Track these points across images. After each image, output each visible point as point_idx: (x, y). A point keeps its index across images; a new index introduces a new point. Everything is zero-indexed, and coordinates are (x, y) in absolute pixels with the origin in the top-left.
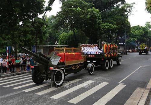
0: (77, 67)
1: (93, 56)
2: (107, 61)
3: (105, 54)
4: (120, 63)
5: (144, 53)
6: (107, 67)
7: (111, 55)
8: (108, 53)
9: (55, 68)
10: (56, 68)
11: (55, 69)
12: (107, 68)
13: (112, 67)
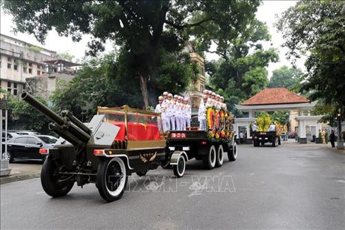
0: (152, 156)
1: (184, 135)
2: (213, 148)
3: (211, 130)
4: (235, 157)
5: (269, 143)
6: (212, 162)
7: (220, 135)
8: (217, 130)
9: (107, 152)
10: (110, 152)
11: (109, 154)
12: (213, 164)
13: (221, 162)
